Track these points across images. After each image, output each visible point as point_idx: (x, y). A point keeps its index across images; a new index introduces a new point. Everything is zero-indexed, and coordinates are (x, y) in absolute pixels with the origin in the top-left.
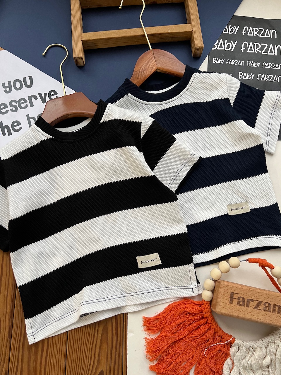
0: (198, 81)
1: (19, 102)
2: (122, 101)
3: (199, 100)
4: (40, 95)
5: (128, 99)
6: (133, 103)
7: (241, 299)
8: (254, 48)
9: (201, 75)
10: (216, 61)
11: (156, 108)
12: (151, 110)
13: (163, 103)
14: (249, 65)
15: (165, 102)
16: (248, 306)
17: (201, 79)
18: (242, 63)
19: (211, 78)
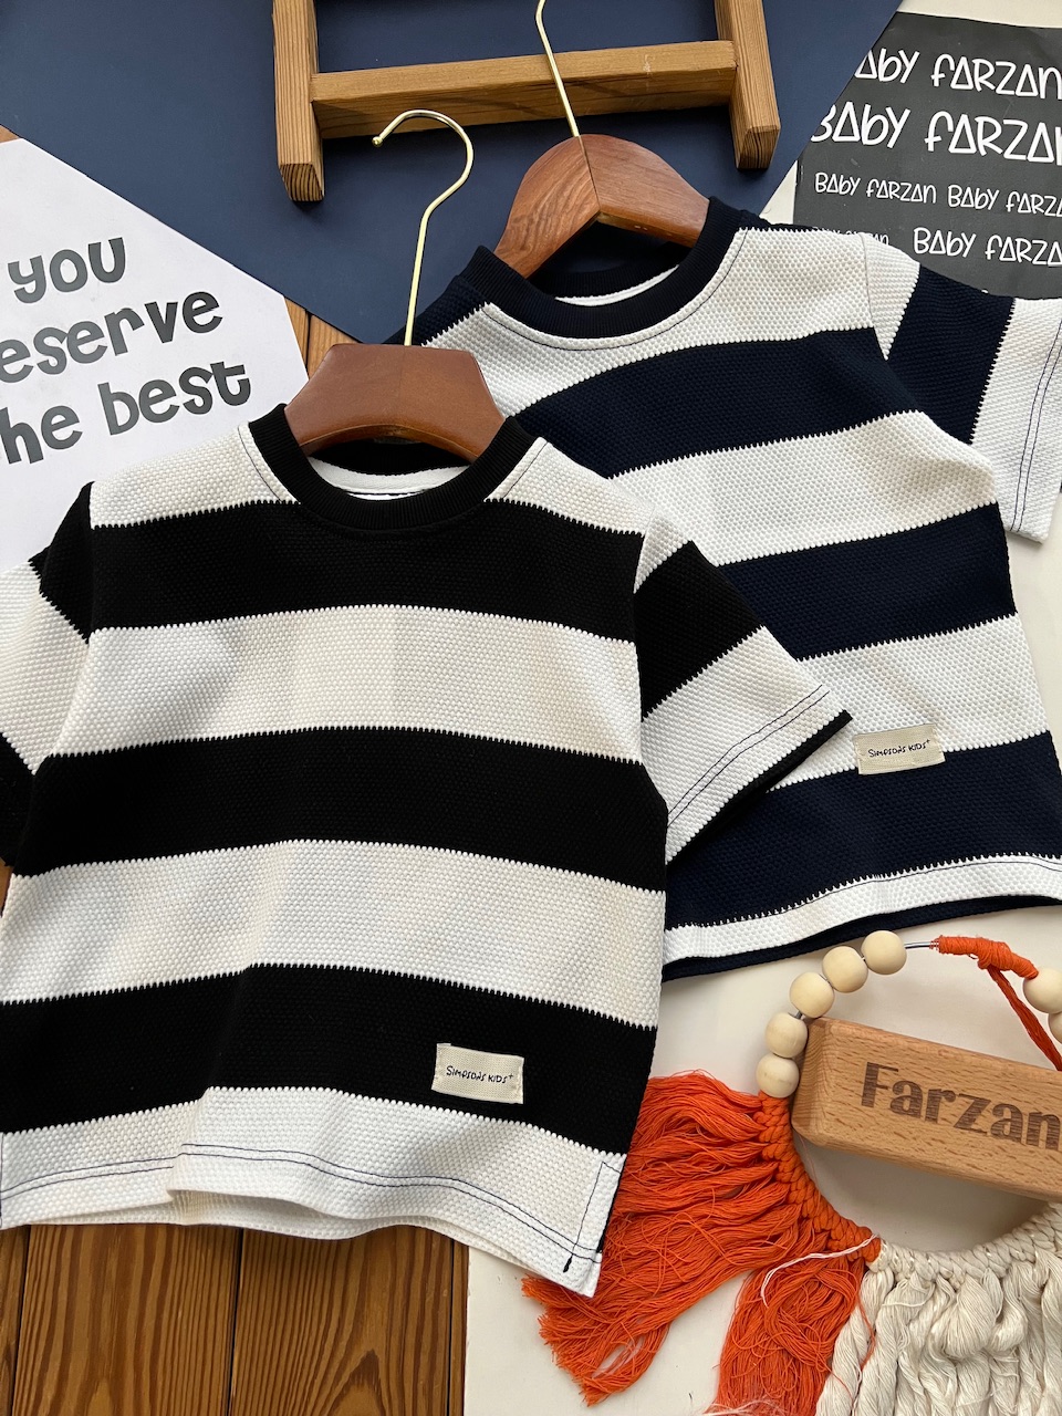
0: (755, 261)
1: (71, 337)
2: (461, 334)
3: (759, 332)
4: (152, 308)
5: (486, 323)
6: (503, 342)
7: (907, 1090)
8: (976, 137)
9: (768, 239)
10: (827, 184)
11: (592, 362)
12: (571, 368)
13: (619, 342)
14: (954, 201)
15: (625, 337)
16: (932, 1117)
17: (766, 252)
18: (926, 192)
19: (806, 251)
